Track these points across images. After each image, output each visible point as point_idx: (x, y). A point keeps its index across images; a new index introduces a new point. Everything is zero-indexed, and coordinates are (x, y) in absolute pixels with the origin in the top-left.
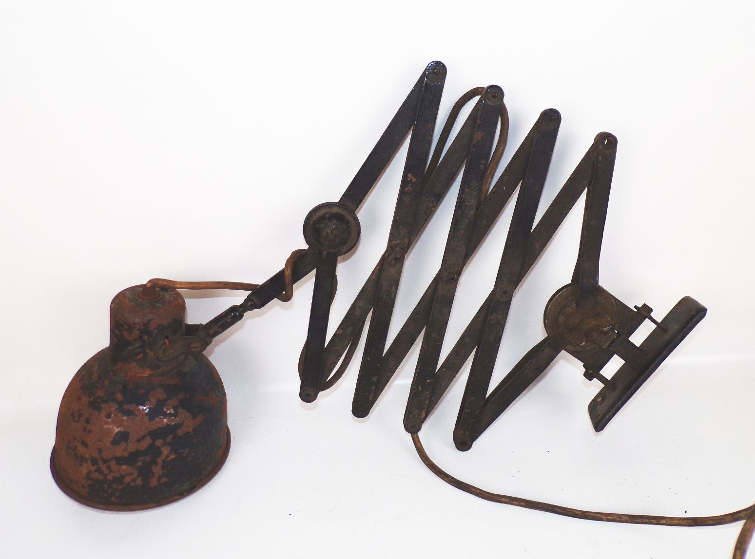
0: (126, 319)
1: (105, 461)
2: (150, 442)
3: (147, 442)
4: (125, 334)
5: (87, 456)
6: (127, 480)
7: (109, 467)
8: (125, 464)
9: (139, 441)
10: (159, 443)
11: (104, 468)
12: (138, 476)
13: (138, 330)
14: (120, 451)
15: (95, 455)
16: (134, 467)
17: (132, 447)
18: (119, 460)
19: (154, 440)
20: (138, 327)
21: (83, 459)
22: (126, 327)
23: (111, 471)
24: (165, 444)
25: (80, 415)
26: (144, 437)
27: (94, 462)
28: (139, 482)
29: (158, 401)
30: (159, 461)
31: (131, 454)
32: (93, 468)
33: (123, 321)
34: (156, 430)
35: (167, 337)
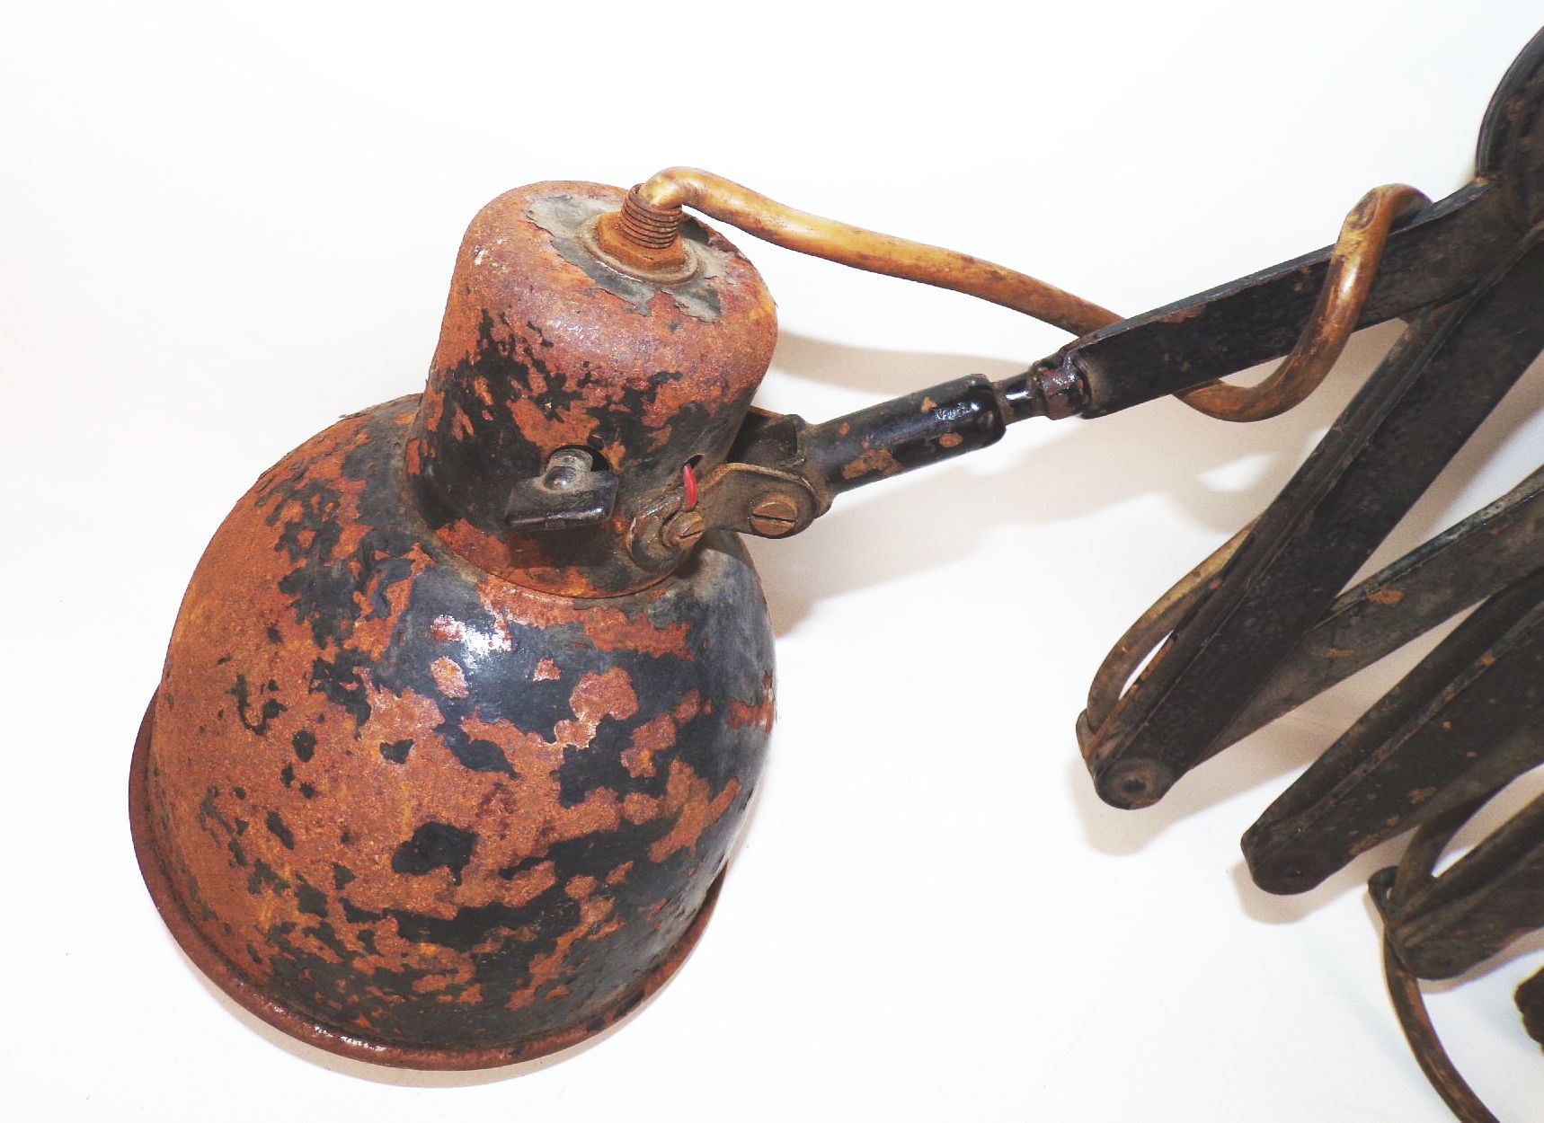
0: (546, 344)
1: (354, 914)
2: (552, 882)
3: (540, 880)
4: (525, 413)
5: (286, 873)
6: (429, 984)
7: (367, 937)
8: (431, 940)
9: (507, 873)
10: (579, 886)
11: (348, 934)
12: (471, 982)
13: (593, 412)
14: (422, 893)
15: (322, 880)
16: (466, 955)
17: (475, 892)
18: (412, 925)
19: (564, 876)
20: (596, 396)
21: (263, 875)
22: (538, 383)
23: (371, 949)
24: (597, 892)
25: (273, 709)
26: (528, 864)
27: (311, 900)
28: (471, 996)
29: (606, 721)
30: (563, 942)
31: (466, 913)
32: (302, 920)
33: (528, 351)
34: (578, 839)
35: (694, 462)
